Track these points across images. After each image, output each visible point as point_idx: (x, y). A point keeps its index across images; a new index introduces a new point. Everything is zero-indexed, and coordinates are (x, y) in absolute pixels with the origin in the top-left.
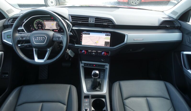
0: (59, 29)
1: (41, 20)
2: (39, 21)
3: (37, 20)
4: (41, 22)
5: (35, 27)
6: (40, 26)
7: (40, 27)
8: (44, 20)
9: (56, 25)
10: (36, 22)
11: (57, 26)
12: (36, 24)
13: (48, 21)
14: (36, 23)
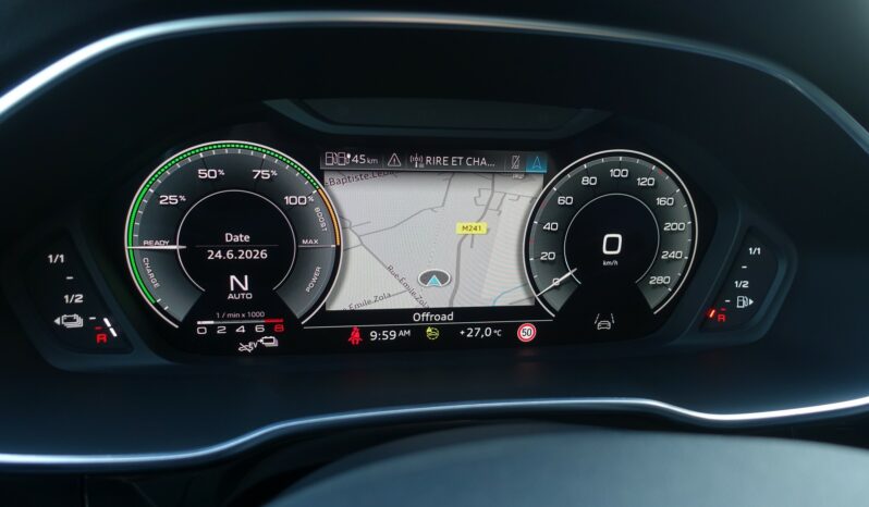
0: (558, 302)
1: (266, 151)
2: (238, 172)
3: (203, 157)
4: (276, 189)
5: (149, 284)
6: (240, 268)
7: (240, 284)
8: (333, 159)
9: (532, 239)
10: (182, 181)
11: (546, 255)
12: (161, 222)
13: (409, 170)
14: (171, 199)
